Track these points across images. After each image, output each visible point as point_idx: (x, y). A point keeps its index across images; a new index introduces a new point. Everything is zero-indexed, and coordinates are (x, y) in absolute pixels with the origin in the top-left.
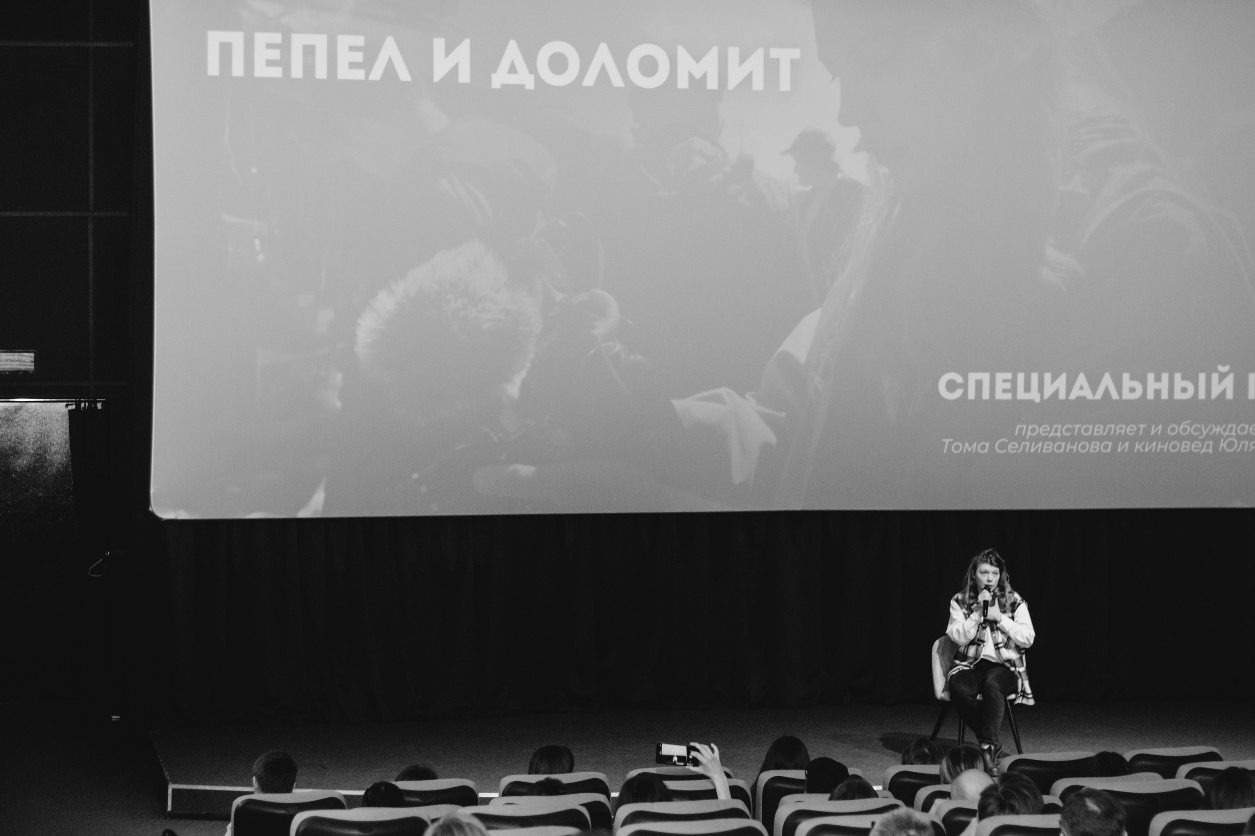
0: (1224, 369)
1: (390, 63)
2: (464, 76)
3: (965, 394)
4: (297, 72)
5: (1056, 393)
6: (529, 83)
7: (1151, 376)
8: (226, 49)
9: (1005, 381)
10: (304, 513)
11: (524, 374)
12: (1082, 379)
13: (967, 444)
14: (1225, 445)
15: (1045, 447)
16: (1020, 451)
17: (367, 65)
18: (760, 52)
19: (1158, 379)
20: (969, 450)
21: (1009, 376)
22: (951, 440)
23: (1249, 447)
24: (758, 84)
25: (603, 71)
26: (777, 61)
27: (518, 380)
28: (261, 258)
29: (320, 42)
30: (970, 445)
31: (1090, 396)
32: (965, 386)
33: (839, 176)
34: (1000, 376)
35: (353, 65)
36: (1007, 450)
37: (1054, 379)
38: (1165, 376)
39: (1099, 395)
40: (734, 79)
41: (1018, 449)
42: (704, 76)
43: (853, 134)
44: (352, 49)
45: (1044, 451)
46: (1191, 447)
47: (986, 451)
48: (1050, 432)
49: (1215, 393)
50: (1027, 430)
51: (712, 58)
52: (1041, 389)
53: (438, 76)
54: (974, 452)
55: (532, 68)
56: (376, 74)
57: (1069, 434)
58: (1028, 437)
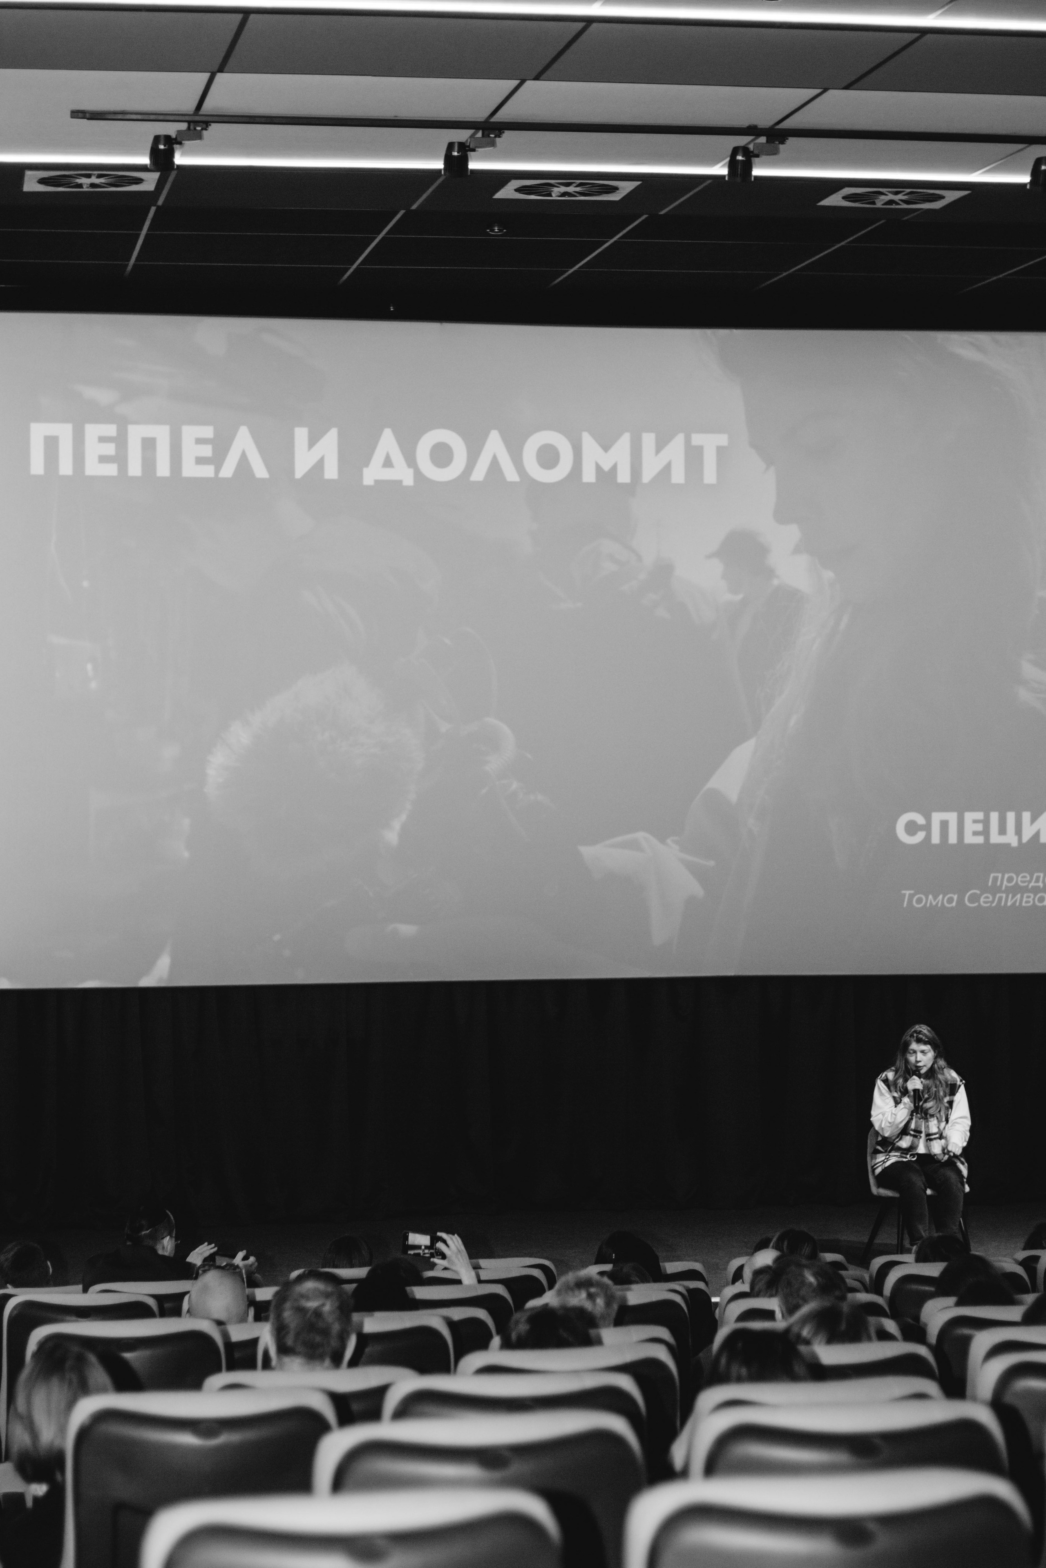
1: (244, 457)
2: (331, 472)
3: (928, 837)
4: (135, 469)
6: (408, 479)
8: (51, 443)
10: (146, 982)
11: (404, 817)
13: (930, 897)
16: (994, 905)
17: (217, 460)
18: (680, 439)
22: (912, 892)
24: (678, 476)
25: (495, 464)
26: (700, 449)
27: (397, 825)
28: (93, 685)
29: (161, 434)
30: (935, 898)
33: (776, 582)
35: (200, 461)
36: (980, 904)
40: (650, 470)
41: (993, 902)
42: (614, 468)
43: (792, 533)
44: (199, 441)
45: (1024, 904)
47: (954, 904)
48: (1030, 882)
50: (1004, 879)
51: (622, 448)
53: (299, 473)
55: (411, 460)
56: (228, 470)
58: (1004, 888)
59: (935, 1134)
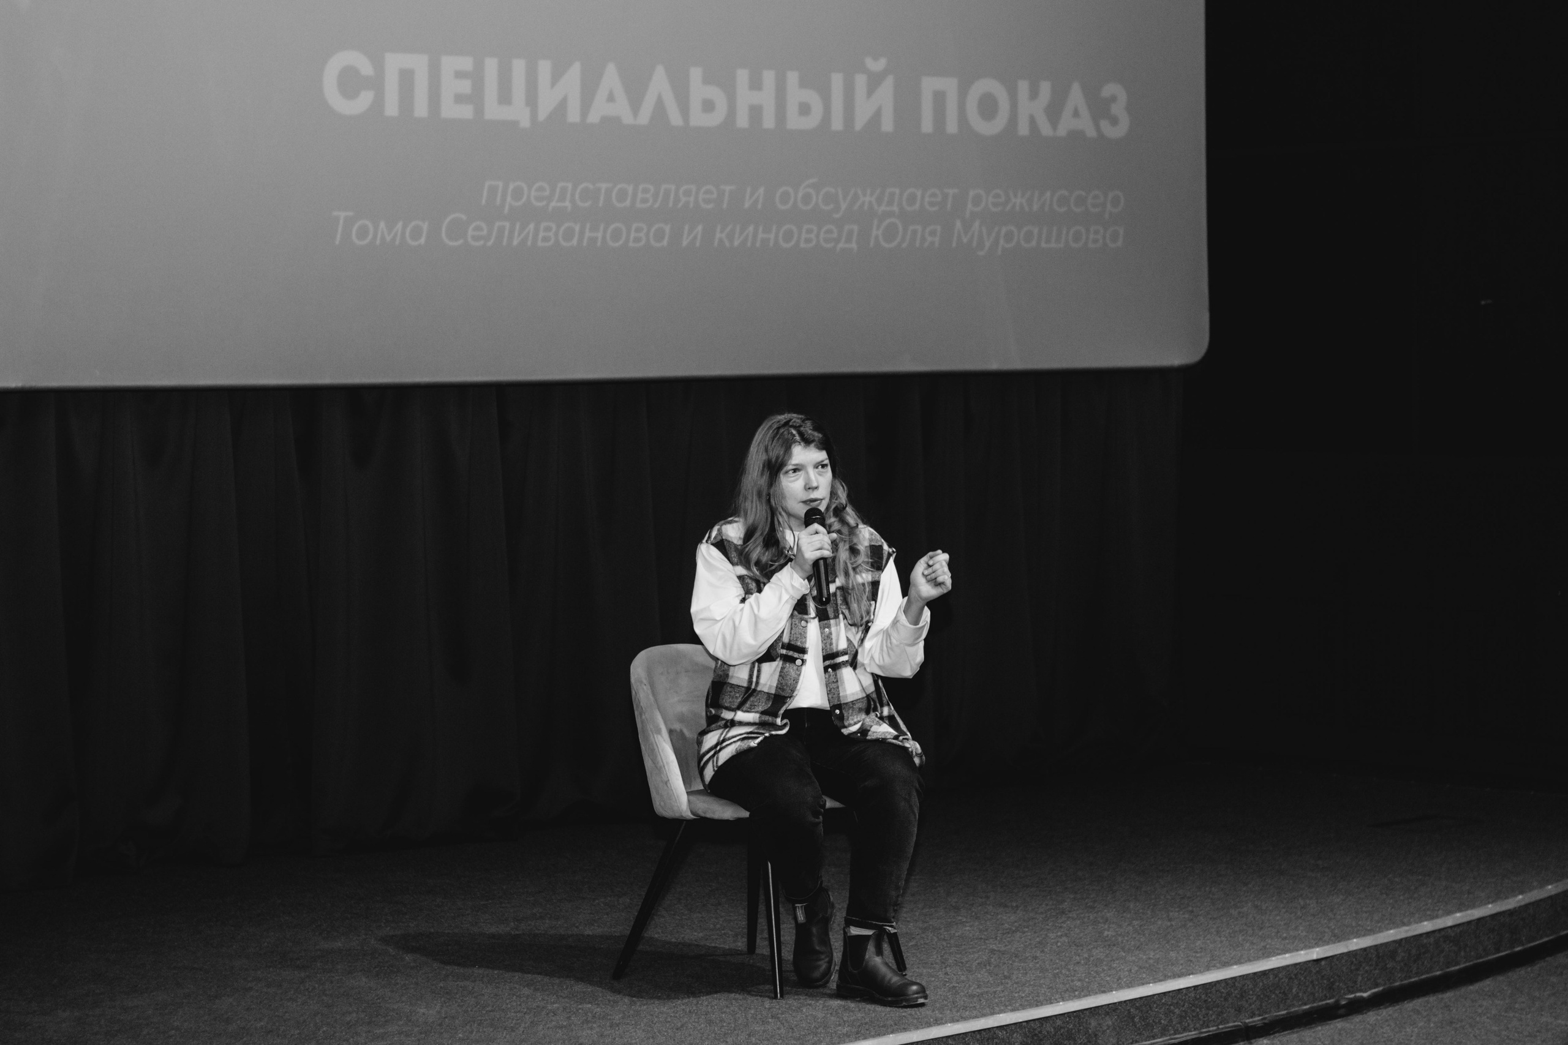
0: (877, 65)
3: (379, 102)
5: (562, 107)
7: (742, 76)
9: (460, 75)
12: (611, 78)
13: (382, 225)
14: (880, 232)
15: (541, 234)
16: (489, 244)
19: (756, 84)
20: (388, 239)
21: (466, 63)
22: (351, 214)
23: (923, 239)
30: (389, 227)
31: (628, 119)
32: (377, 83)
34: (451, 64)
36: (465, 241)
37: (556, 77)
38: (769, 77)
39: (644, 117)
41: (487, 238)
45: (541, 243)
46: (818, 236)
47: (422, 241)
48: (551, 199)
49: (862, 116)
50: (506, 193)
52: (532, 100)
54: (397, 243)
57: (587, 204)
58: (506, 209)
59: (844, 653)
